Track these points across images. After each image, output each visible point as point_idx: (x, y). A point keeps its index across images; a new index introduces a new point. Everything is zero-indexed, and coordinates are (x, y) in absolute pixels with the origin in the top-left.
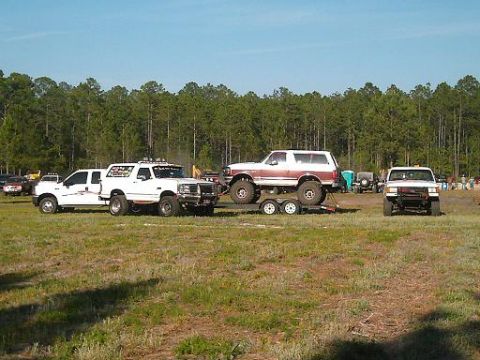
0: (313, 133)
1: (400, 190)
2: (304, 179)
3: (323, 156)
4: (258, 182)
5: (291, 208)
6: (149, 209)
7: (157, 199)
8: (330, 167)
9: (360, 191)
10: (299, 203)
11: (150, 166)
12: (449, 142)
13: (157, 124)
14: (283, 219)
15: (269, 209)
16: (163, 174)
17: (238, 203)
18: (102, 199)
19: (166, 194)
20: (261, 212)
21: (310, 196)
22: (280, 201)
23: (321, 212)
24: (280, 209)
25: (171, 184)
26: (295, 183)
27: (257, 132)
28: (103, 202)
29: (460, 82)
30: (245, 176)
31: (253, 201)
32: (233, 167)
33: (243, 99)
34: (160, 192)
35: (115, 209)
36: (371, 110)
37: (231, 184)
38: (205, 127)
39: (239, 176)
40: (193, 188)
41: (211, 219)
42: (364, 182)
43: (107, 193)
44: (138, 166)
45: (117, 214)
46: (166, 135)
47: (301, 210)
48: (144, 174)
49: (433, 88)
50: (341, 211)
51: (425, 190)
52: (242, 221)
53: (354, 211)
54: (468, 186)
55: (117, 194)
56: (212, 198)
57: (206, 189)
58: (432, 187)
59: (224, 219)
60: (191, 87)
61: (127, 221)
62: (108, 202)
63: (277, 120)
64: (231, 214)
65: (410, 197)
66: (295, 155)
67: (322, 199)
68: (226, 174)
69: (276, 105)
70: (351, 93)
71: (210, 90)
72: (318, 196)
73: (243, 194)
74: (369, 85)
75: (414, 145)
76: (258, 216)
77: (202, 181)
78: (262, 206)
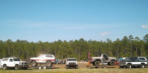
0: (47, 51)
1: (69, 63)
2: (48, 61)
3: (52, 56)
4: (37, 62)
5: (45, 68)
6: (12, 68)
7: (14, 66)
8: (53, 58)
9: (59, 64)
10: (46, 66)
11: (12, 58)
12: (78, 53)
13: (11, 49)
14: (44, 70)
15: (40, 68)
16: (15, 60)
17: (33, 67)
18: (1, 66)
19: (17, 65)
20: (38, 69)
21: (49, 65)
22: (42, 66)
23: (52, 68)
24: (42, 68)
25: (18, 63)
26: (46, 62)
27: (34, 51)
28: (1, 67)
29: (80, 39)
30: (34, 60)
31: (36, 66)
32: (32, 58)
33: (31, 43)
34: (15, 64)
35: (4, 68)
36: (61, 46)
37: (31, 62)
38: (22, 50)
39: (33, 61)
40: (23, 63)
41: (27, 70)
42: (60, 62)
43: (2, 65)
44: (10, 58)
45: (5, 70)
46: (13, 51)
47: (47, 68)
48: (11, 60)
49: (74, 41)
50: (56, 68)
51: (75, 63)
52: (34, 71)
53: (59, 68)
54: (82, 62)
55: (5, 65)
56: (27, 66)
57: (25, 63)
58: (76, 62)
59: (30, 70)
60: (18, 41)
61: (8, 71)
62: (2, 67)
63: (39, 48)
64: (31, 69)
65: (72, 65)
66: (46, 56)
67: (52, 65)
68: (30, 60)
69: (38, 44)
70: (55, 42)
71: (23, 41)
72: (51, 65)
73: (34, 65)
74: (59, 40)
75: (70, 54)
76: (37, 70)
77: (25, 62)
78: (38, 67)
